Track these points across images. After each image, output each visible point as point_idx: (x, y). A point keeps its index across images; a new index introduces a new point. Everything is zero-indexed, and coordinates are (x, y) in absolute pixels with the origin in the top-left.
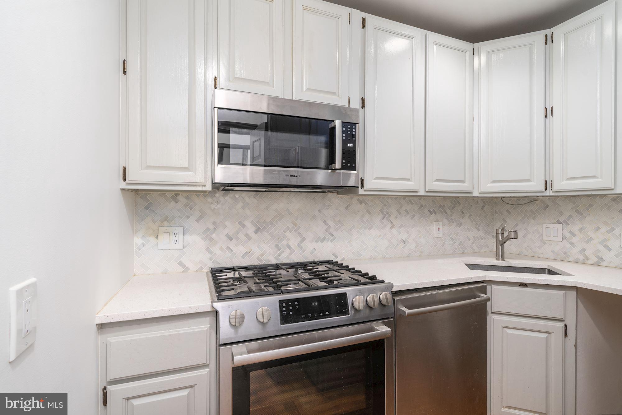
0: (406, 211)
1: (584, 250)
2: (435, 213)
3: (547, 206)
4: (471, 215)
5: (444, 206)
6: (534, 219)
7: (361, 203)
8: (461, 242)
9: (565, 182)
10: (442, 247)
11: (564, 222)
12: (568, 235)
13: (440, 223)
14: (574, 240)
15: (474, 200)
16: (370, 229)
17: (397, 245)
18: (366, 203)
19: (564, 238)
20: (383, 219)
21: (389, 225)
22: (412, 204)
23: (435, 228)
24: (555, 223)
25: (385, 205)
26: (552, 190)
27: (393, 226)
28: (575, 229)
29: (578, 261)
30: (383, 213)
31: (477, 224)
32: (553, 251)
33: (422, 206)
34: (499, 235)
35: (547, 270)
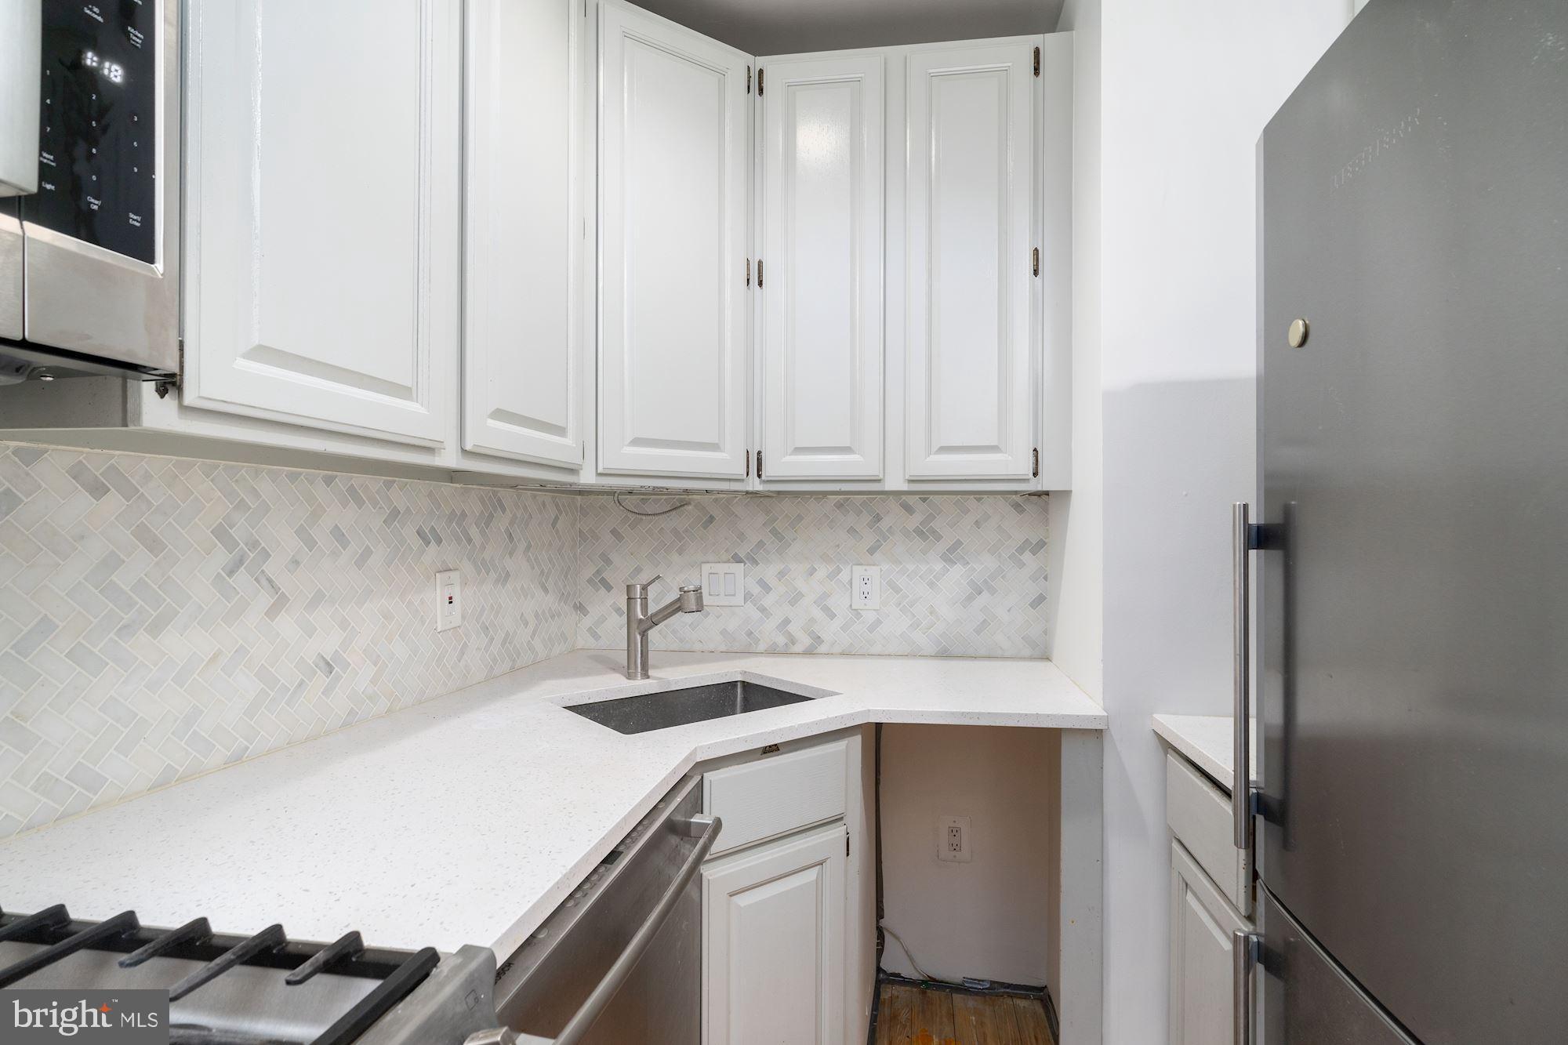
0: (338, 535)
1: (787, 622)
2: (439, 541)
3: (712, 519)
4: (529, 547)
5: (464, 515)
6: (680, 552)
7: (98, 490)
8: (507, 634)
9: (789, 458)
10: (459, 661)
11: (747, 559)
12: (756, 590)
13: (455, 576)
14: (768, 601)
15: (537, 498)
16: (155, 629)
17: (300, 685)
18: (129, 492)
19: (748, 596)
20: (231, 573)
21: (265, 600)
22: (360, 503)
23: (440, 595)
24: (728, 561)
25: (241, 506)
26: (759, 476)
27: (280, 603)
28: (769, 571)
29: (775, 650)
30: (229, 543)
31: (542, 572)
32: (724, 632)
33: (395, 513)
34: (636, 603)
35: (739, 684)
